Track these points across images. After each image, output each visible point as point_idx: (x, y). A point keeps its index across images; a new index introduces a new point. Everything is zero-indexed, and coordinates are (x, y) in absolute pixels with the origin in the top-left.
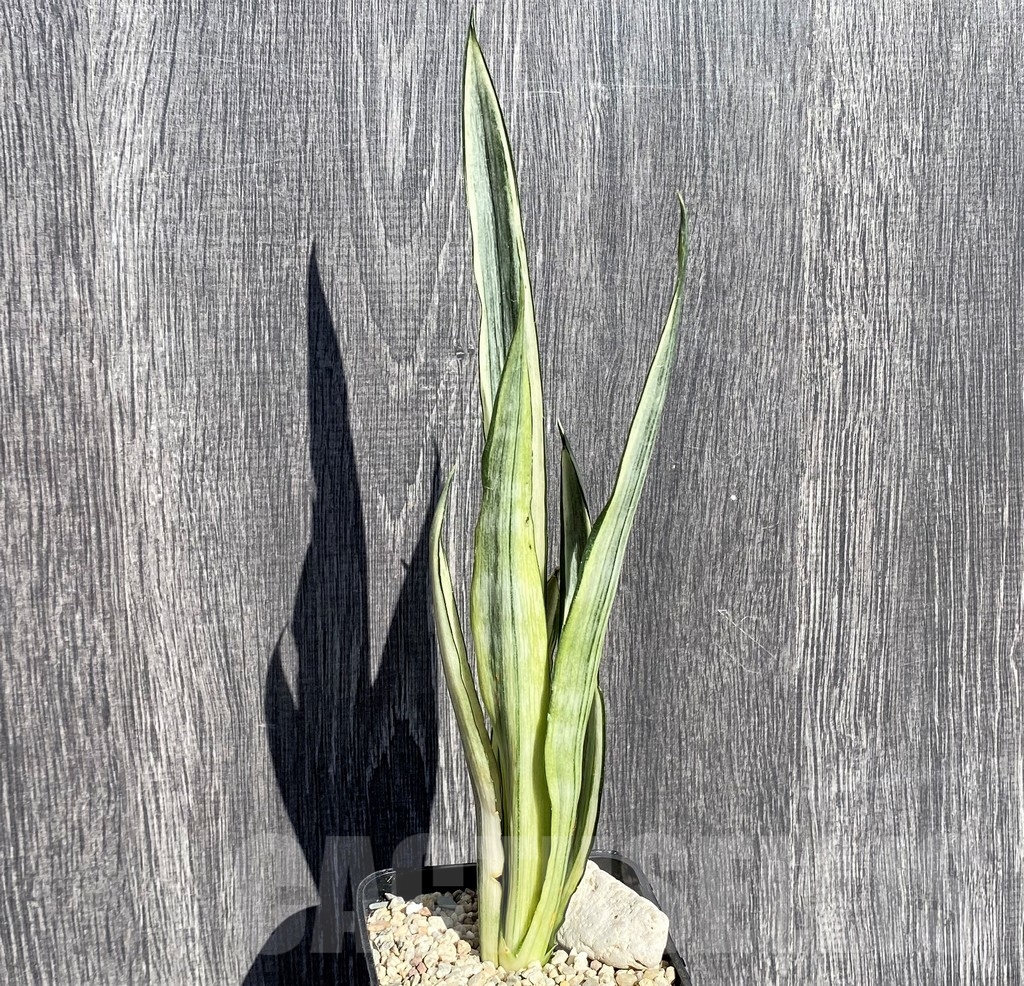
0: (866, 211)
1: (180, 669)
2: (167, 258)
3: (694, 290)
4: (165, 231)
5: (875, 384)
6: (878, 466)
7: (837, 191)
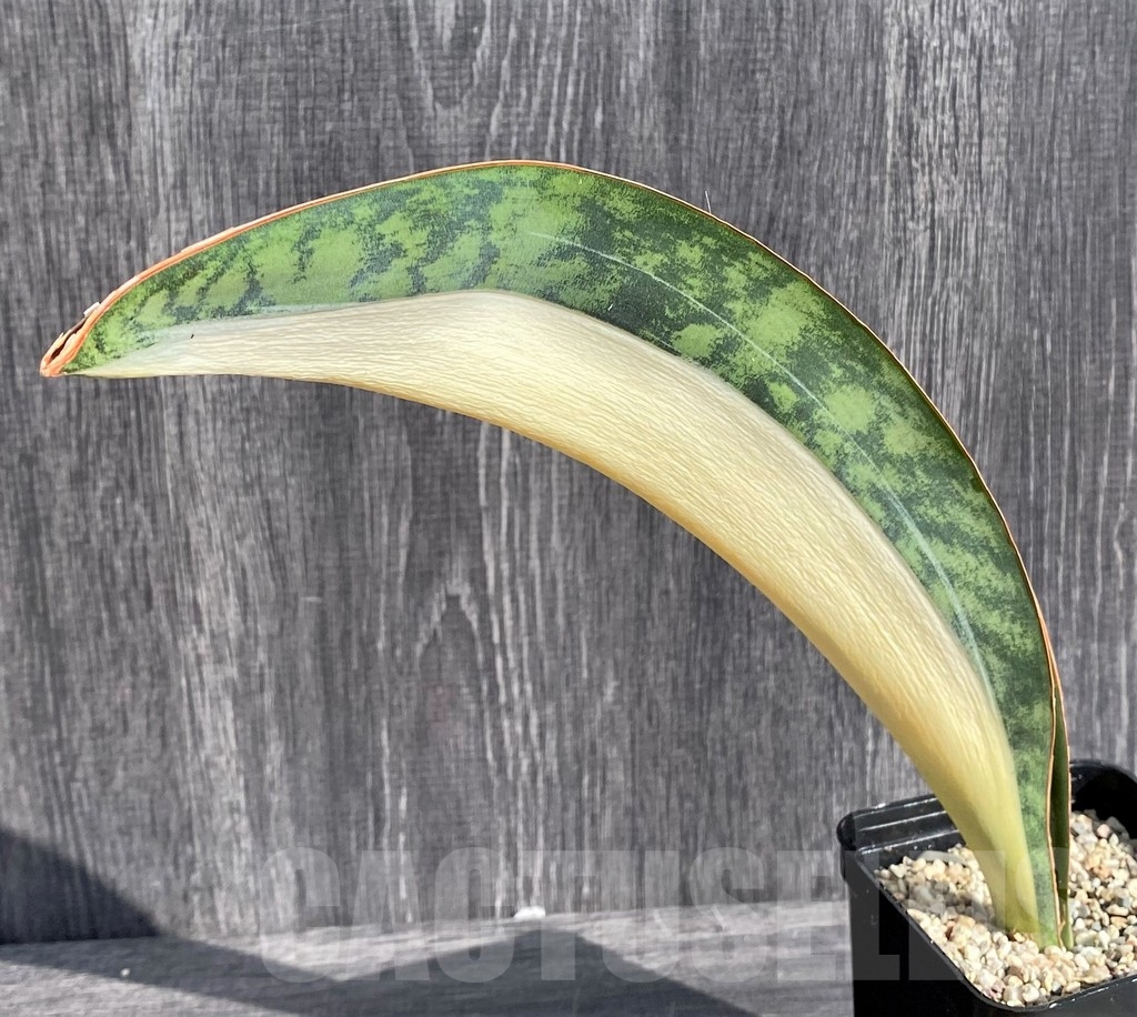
0: (957, 65)
1: (223, 542)
2: (205, 124)
3: (766, 149)
4: (202, 96)
5: (966, 249)
6: (968, 335)
7: (925, 42)
